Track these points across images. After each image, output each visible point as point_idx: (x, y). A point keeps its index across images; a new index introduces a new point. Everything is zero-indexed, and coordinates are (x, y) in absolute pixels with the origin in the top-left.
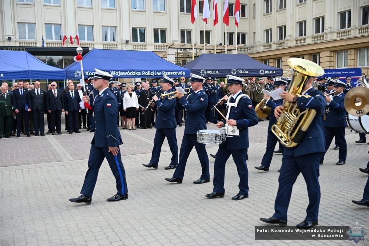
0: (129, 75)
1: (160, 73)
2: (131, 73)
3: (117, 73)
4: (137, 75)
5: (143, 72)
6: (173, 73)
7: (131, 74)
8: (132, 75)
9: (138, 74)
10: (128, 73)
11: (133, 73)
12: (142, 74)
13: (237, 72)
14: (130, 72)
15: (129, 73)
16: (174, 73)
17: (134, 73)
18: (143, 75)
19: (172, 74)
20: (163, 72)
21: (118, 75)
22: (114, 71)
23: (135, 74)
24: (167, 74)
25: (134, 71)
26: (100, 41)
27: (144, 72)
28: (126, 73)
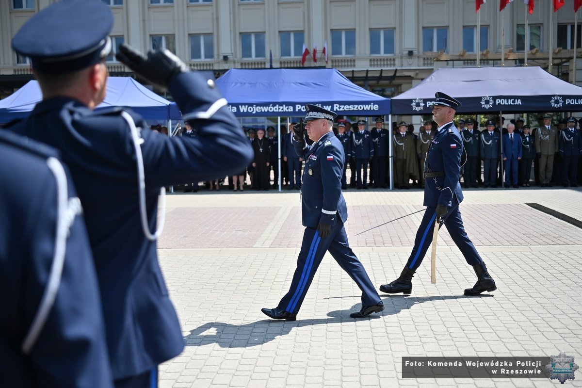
0: (272, 111)
1: (330, 107)
2: (275, 107)
3: (250, 109)
4: (287, 111)
5: (297, 106)
6: (354, 107)
7: (276, 109)
8: (277, 111)
9: (288, 109)
10: (270, 108)
11: (279, 109)
12: (294, 109)
13: (495, 102)
14: (273, 106)
15: (272, 108)
16: (356, 106)
17: (281, 107)
18: (297, 110)
19: (352, 109)
20: (335, 105)
21: (253, 111)
22: (245, 104)
23: (283, 109)
24: (344, 108)
25: (281, 104)
26: (365, 54)
27: (300, 106)
28: (267, 107)
